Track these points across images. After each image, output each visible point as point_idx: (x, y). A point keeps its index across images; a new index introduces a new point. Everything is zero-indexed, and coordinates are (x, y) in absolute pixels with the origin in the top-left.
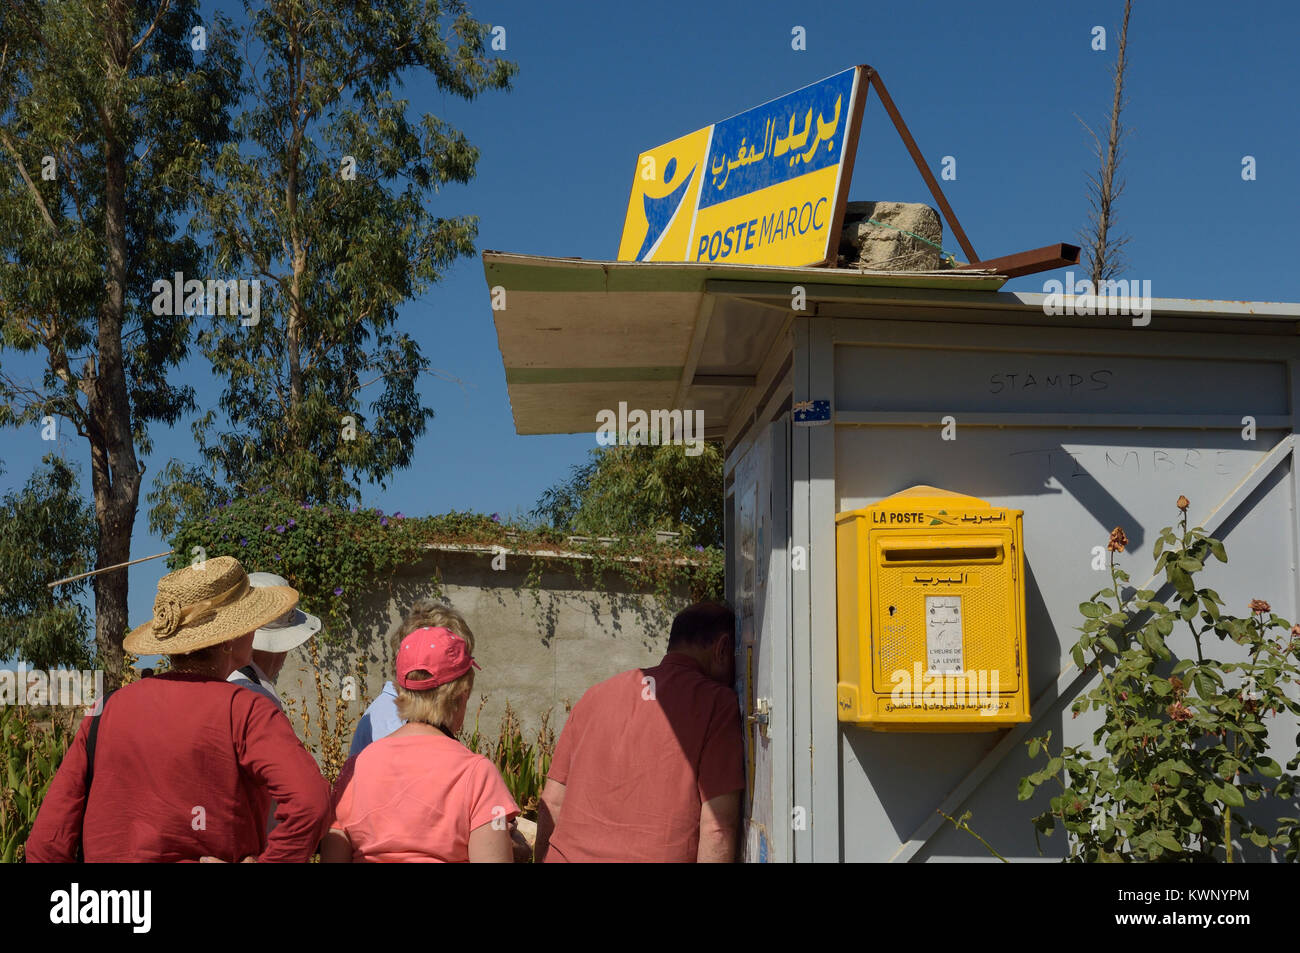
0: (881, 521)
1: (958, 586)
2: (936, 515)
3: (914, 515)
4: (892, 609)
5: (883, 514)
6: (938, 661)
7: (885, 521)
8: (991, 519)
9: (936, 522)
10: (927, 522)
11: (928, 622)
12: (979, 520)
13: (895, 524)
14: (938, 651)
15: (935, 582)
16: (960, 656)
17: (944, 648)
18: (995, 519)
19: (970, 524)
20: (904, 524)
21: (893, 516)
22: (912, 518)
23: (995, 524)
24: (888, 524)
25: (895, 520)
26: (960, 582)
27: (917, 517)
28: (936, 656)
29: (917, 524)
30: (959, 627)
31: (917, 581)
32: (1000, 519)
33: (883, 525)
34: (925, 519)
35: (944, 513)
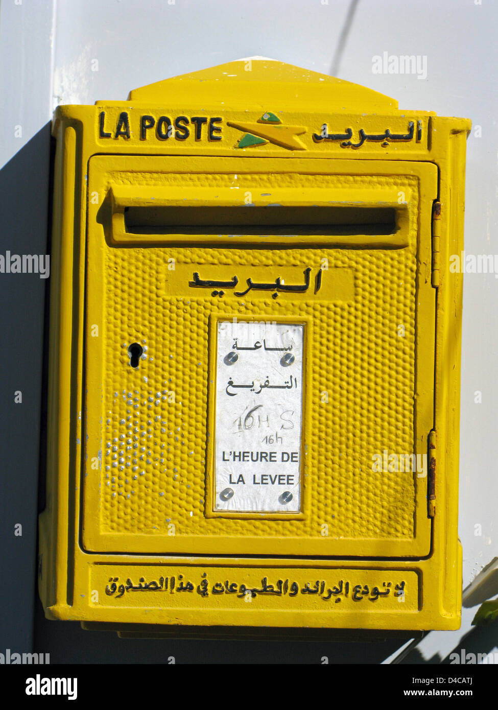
0: (118, 133)
1: (296, 299)
2: (251, 123)
3: (198, 122)
4: (136, 351)
5: (123, 118)
6: (241, 479)
7: (126, 135)
8: (384, 138)
9: (250, 139)
10: (229, 138)
11: (220, 384)
12: (355, 140)
13: (152, 143)
14: (242, 456)
15: (241, 287)
16: (293, 469)
17: (256, 447)
18: (396, 138)
19: (334, 149)
20: (171, 145)
21: (146, 122)
22: (191, 128)
23: (395, 149)
24: (134, 144)
25: (151, 133)
26: (302, 289)
27: (204, 128)
28: (236, 468)
29: (205, 146)
30: (293, 398)
31: (197, 283)
32: (408, 138)
33: (120, 145)
34: (225, 133)
35: (273, 120)
